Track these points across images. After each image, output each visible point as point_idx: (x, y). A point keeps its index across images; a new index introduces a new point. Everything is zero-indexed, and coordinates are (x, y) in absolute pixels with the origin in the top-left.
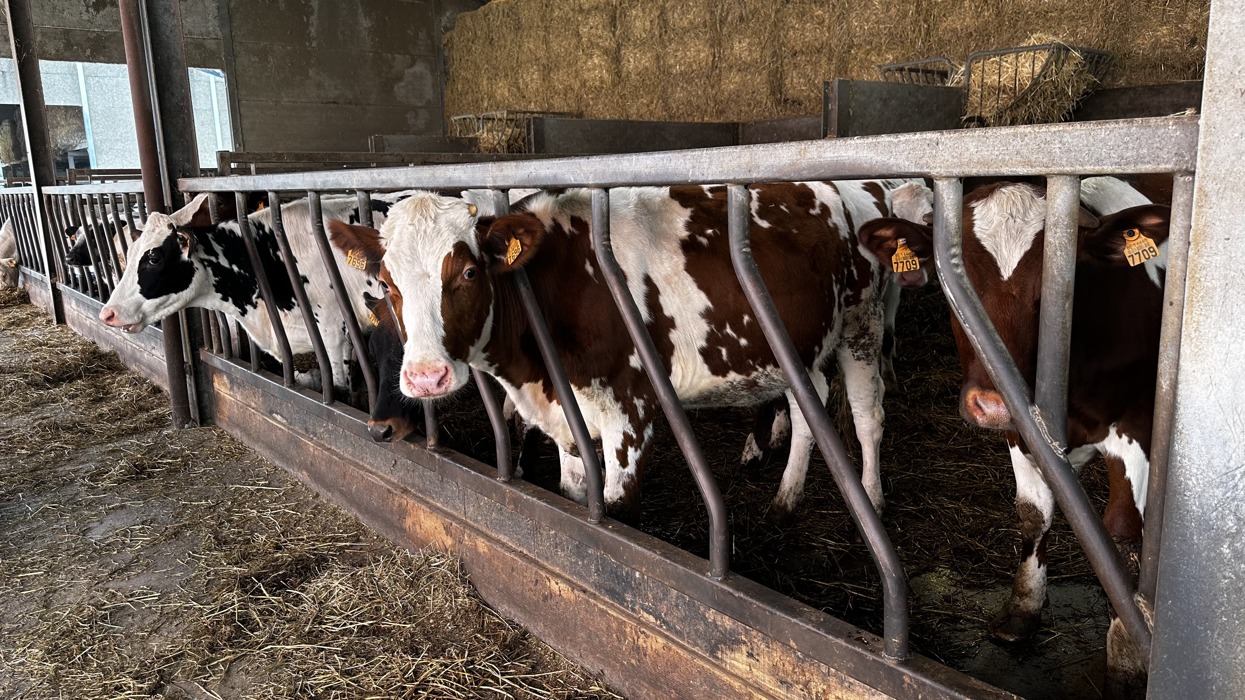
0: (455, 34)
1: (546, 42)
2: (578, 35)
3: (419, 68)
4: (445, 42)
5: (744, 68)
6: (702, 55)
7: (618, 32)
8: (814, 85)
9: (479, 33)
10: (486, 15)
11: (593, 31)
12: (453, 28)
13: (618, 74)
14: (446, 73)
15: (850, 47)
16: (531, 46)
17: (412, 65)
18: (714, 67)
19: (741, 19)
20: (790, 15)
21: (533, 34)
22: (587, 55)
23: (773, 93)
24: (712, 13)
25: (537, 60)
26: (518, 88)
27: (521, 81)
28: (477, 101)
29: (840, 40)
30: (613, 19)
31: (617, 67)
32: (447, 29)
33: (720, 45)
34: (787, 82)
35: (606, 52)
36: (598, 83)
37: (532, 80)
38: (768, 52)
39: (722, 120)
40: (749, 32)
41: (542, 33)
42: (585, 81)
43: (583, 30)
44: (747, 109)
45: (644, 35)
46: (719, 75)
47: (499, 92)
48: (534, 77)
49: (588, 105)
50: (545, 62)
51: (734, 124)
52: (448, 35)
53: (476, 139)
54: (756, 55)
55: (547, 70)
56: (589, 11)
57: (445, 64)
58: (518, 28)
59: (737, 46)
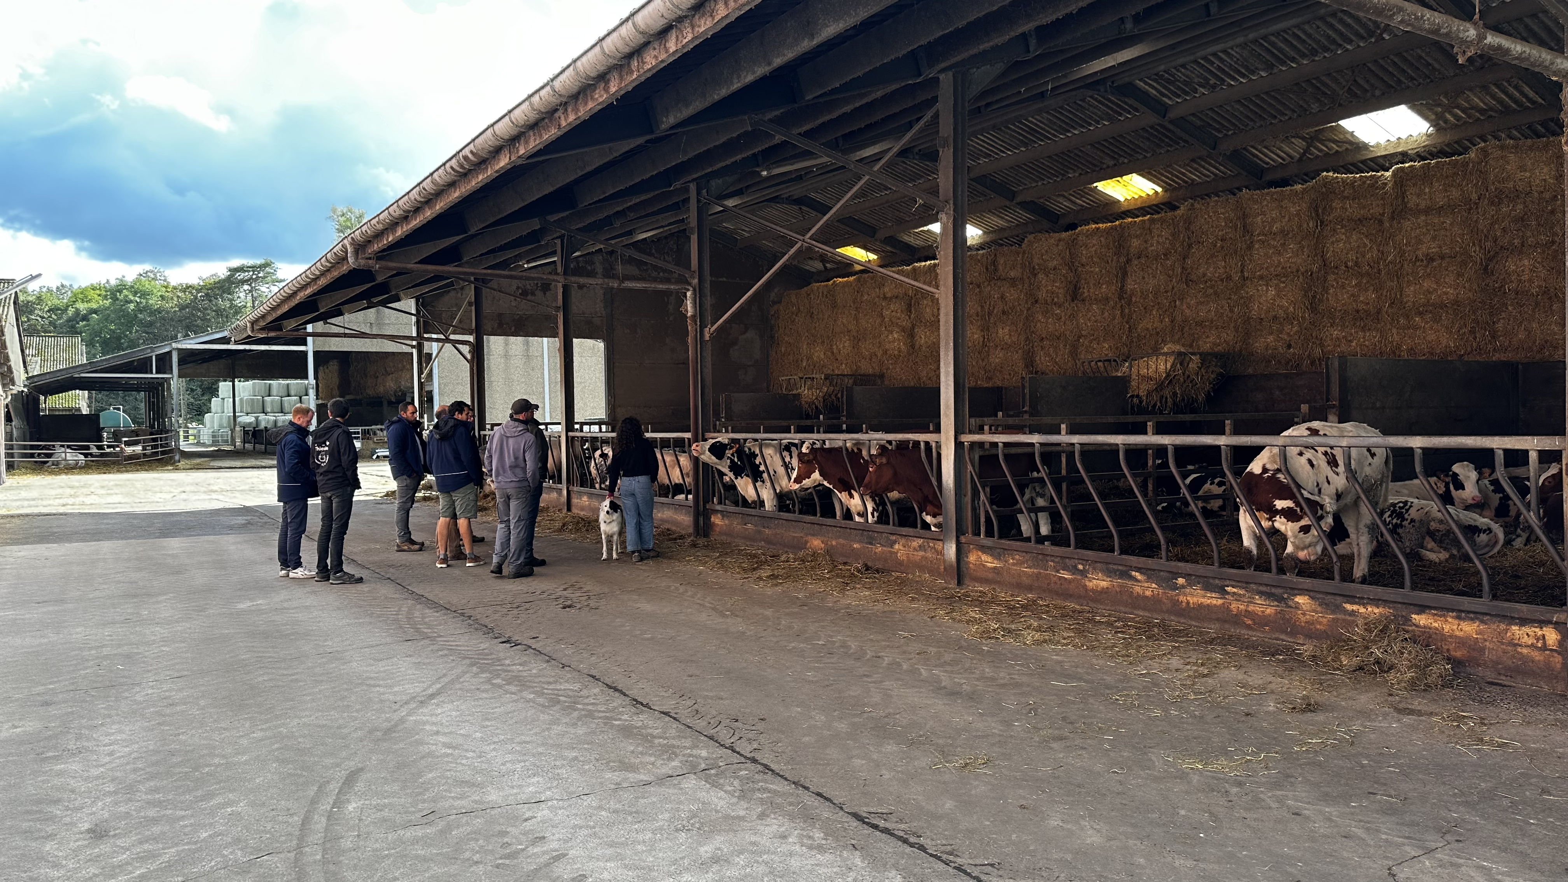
0: (781, 308)
1: (856, 319)
2: (882, 316)
3: (751, 334)
4: (772, 313)
5: (1006, 347)
6: (976, 336)
7: (912, 316)
8: (1056, 363)
9: (802, 308)
10: (809, 295)
11: (894, 313)
12: (780, 302)
13: (913, 346)
14: (772, 337)
15: (1080, 337)
16: (844, 321)
17: (744, 333)
18: (984, 345)
19: (1004, 313)
20: (1038, 312)
21: (846, 312)
22: (888, 331)
23: (1027, 366)
24: (982, 307)
25: (849, 331)
26: (833, 353)
27: (835, 347)
28: (797, 361)
29: (1072, 332)
30: (910, 305)
31: (912, 342)
32: (774, 303)
33: (988, 330)
34: (1037, 359)
35: (903, 330)
36: (896, 352)
37: (844, 347)
38: (1022, 338)
39: (990, 385)
40: (1009, 323)
41: (854, 313)
42: (887, 350)
43: (886, 313)
44: (1008, 377)
45: (932, 319)
46: (988, 352)
47: (816, 354)
48: (846, 344)
49: (888, 369)
50: (855, 334)
51: (998, 388)
52: (776, 307)
53: (799, 394)
54: (1015, 339)
55: (856, 340)
56: (891, 298)
57: (771, 331)
58: (834, 306)
59: (1000, 331)
